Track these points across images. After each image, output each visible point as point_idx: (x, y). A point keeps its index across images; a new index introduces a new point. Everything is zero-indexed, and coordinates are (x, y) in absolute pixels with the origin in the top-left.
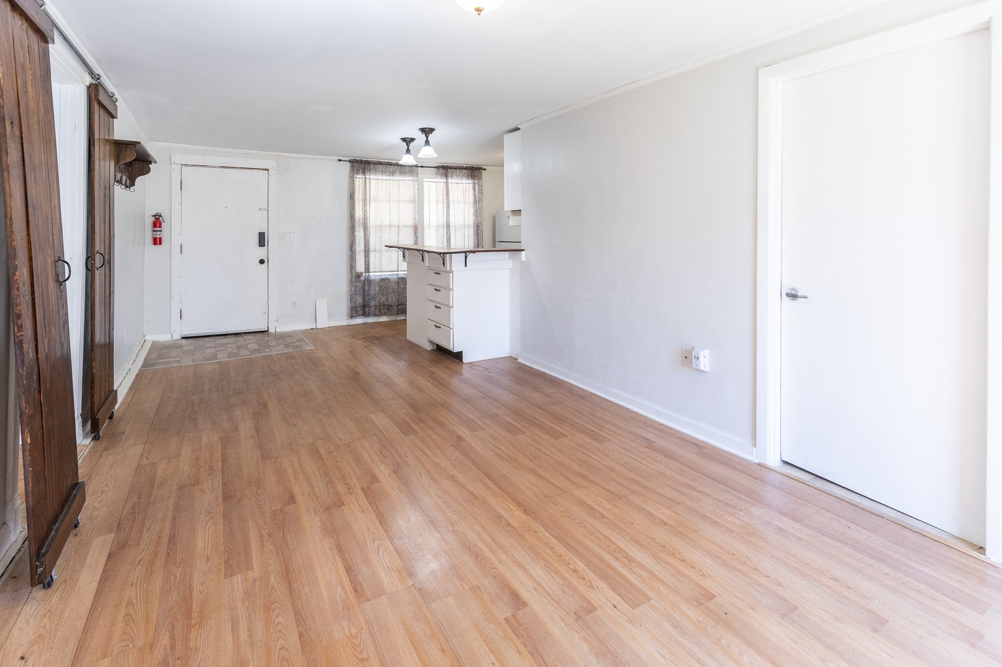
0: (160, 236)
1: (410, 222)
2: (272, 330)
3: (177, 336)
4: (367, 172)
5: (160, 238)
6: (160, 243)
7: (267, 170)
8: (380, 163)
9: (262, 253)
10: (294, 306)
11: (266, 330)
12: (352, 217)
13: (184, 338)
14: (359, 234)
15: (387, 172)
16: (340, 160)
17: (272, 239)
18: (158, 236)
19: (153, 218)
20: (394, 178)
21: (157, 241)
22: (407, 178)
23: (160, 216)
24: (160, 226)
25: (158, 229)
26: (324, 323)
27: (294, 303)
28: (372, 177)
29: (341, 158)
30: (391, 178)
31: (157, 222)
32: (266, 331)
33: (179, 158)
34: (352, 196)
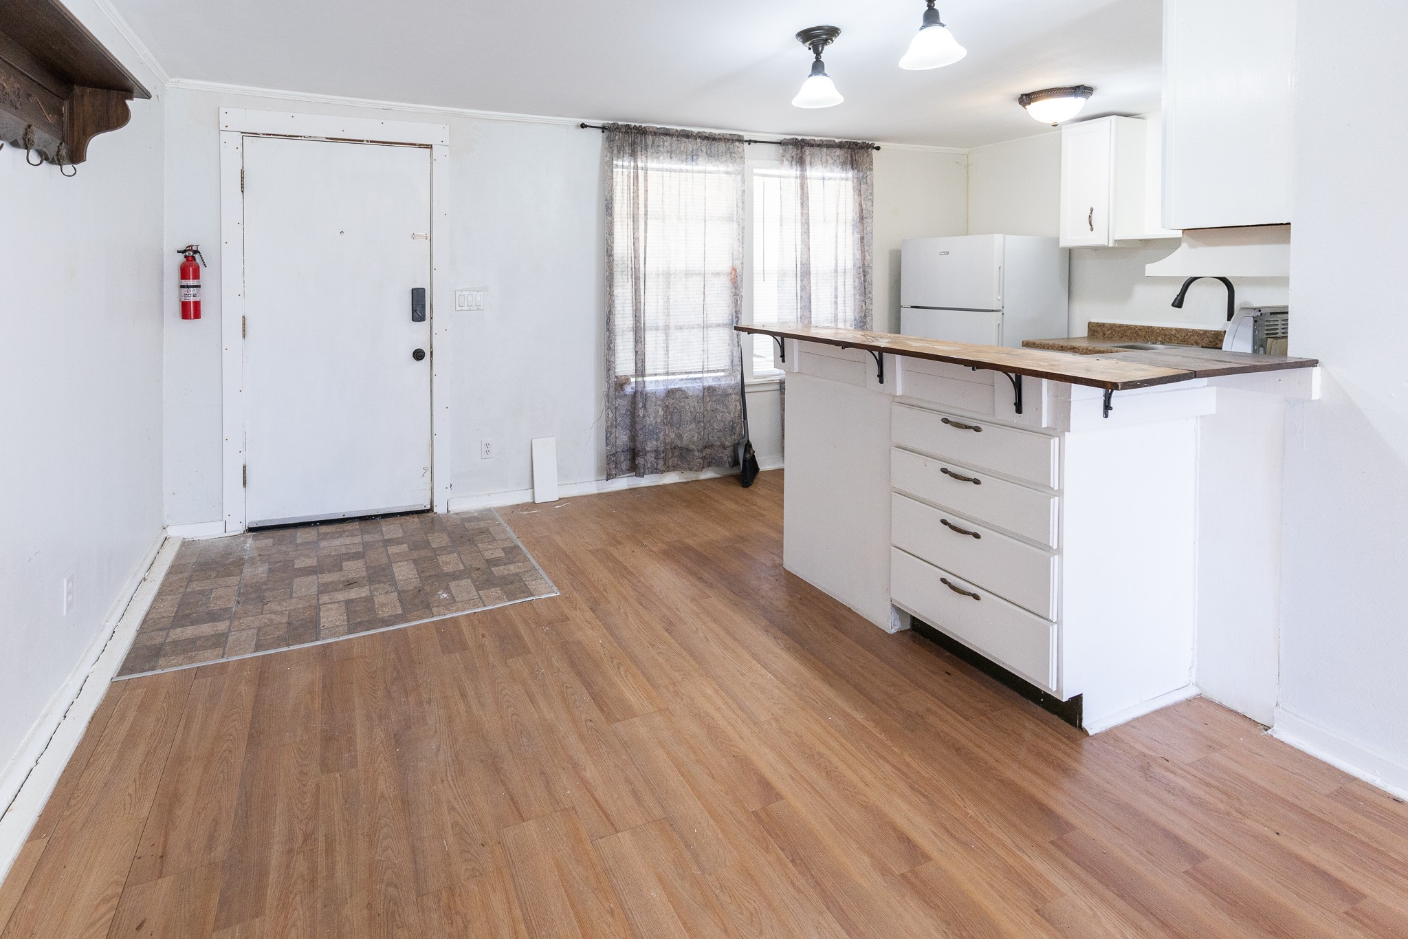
0: (197, 299)
1: (726, 266)
2: (440, 509)
3: (237, 528)
4: (639, 153)
5: (197, 304)
6: (197, 315)
7: (430, 147)
8: (667, 133)
9: (417, 335)
10: (487, 452)
11: (428, 507)
12: (609, 253)
13: (251, 530)
14: (623, 292)
15: (681, 152)
16: (583, 126)
17: (439, 304)
18: (192, 299)
19: (181, 258)
20: (696, 168)
21: (190, 311)
22: (722, 168)
23: (196, 252)
24: (197, 276)
25: (191, 282)
26: (548, 491)
27: (487, 445)
28: (652, 164)
29: (587, 122)
30: (689, 167)
31: (190, 266)
32: (428, 511)
33: (238, 119)
34: (608, 208)
